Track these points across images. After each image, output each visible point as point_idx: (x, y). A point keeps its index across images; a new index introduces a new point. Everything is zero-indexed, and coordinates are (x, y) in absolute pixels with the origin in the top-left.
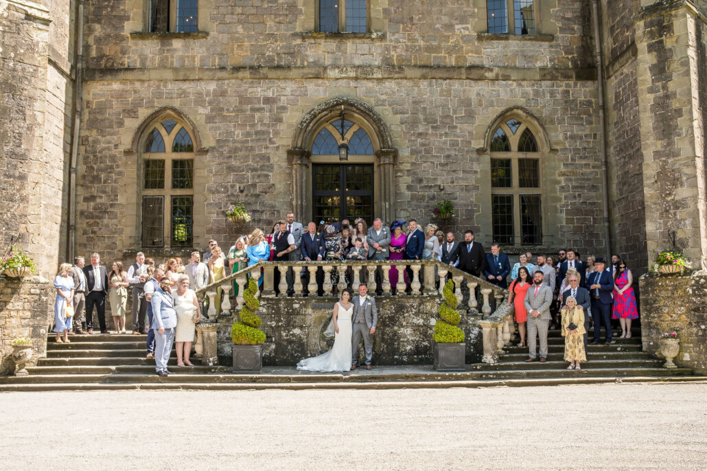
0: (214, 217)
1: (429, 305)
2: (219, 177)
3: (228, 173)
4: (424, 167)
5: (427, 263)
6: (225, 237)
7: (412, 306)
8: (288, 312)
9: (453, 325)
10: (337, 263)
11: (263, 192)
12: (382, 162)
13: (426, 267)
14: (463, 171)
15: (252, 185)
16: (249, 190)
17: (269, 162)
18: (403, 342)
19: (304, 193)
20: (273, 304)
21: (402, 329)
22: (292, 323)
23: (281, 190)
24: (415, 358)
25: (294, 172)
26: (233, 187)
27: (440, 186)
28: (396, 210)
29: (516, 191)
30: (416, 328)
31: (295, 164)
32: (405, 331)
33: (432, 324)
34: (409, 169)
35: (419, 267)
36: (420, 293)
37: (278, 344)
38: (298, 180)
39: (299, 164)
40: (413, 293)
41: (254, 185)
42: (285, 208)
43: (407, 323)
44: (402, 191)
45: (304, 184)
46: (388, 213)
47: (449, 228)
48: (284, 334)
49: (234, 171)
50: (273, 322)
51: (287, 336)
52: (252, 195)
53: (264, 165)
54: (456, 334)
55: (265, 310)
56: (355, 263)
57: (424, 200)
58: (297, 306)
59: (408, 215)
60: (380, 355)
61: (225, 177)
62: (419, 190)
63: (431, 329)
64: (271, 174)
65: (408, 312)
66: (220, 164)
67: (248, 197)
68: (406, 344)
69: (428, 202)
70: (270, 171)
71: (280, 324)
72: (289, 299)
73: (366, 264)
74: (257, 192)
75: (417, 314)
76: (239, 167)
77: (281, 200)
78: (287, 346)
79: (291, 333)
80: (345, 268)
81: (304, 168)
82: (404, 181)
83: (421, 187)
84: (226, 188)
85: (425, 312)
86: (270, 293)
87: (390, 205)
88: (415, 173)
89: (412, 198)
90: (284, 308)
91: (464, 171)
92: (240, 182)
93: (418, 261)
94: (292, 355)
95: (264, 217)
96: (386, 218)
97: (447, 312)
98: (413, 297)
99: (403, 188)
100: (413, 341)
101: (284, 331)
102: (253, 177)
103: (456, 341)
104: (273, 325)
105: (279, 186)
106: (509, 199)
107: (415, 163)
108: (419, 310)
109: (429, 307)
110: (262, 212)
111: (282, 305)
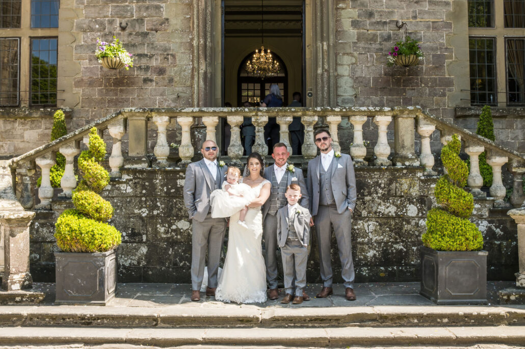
0: (85, 63)
1: (405, 183)
2: (93, 9)
3: (106, 4)
5: (402, 112)
6: (100, 91)
7: (377, 184)
8: (168, 193)
9: (464, 217)
11: (152, 30)
13: (400, 119)
15: (137, 20)
16: (133, 26)
18: (362, 243)
19: (209, 29)
20: (143, 179)
21: (360, 222)
22: (174, 211)
23: (178, 27)
24: (382, 271)
25: (195, 0)
26: (111, 22)
27: (397, 22)
28: (336, 55)
29: (499, 32)
30: (384, 220)
32: (366, 225)
33: (410, 214)
35: (389, 119)
36: (389, 162)
37: (152, 246)
38: (201, 12)
40: (379, 162)
41: (141, 20)
42: (183, 51)
43: (369, 212)
44: (345, 29)
45: (209, 17)
46: (326, 57)
47: (410, 79)
48: (162, 230)
49: (112, 1)
50: (144, 210)
51: (166, 232)
52: (138, 34)
54: (470, 235)
55: (129, 190)
56: (281, 111)
57: (375, 41)
59: (354, 60)
61: (100, 10)
62: (368, 27)
63: (408, 223)
64: (163, 5)
65: (370, 194)
67: (132, 37)
68: (366, 247)
69: (380, 44)
70: (162, 1)
71: (155, 212)
72: (170, 172)
73: (300, 114)
74: (145, 29)
75: (385, 198)
77: (177, 40)
78: (167, 250)
79: (174, 227)
80: (265, 119)
82: (349, 14)
83: (372, 24)
84: (102, 24)
85: (399, 193)
86: (138, 160)
87: (329, 46)
88: (362, 4)
89: (358, 39)
90: (161, 186)
91: (431, 3)
92: (122, 17)
93: (387, 109)
94: (175, 264)
95: (154, 63)
96: (323, 64)
97: (453, 195)
98: (380, 170)
99: (346, 24)
100: (379, 243)
101: (162, 224)
102: (139, 8)
103: (471, 247)
104: (144, 215)
105: (175, 22)
106: (492, 42)
108: (389, 191)
109: (405, 187)
110: (151, 57)
111: (158, 181)
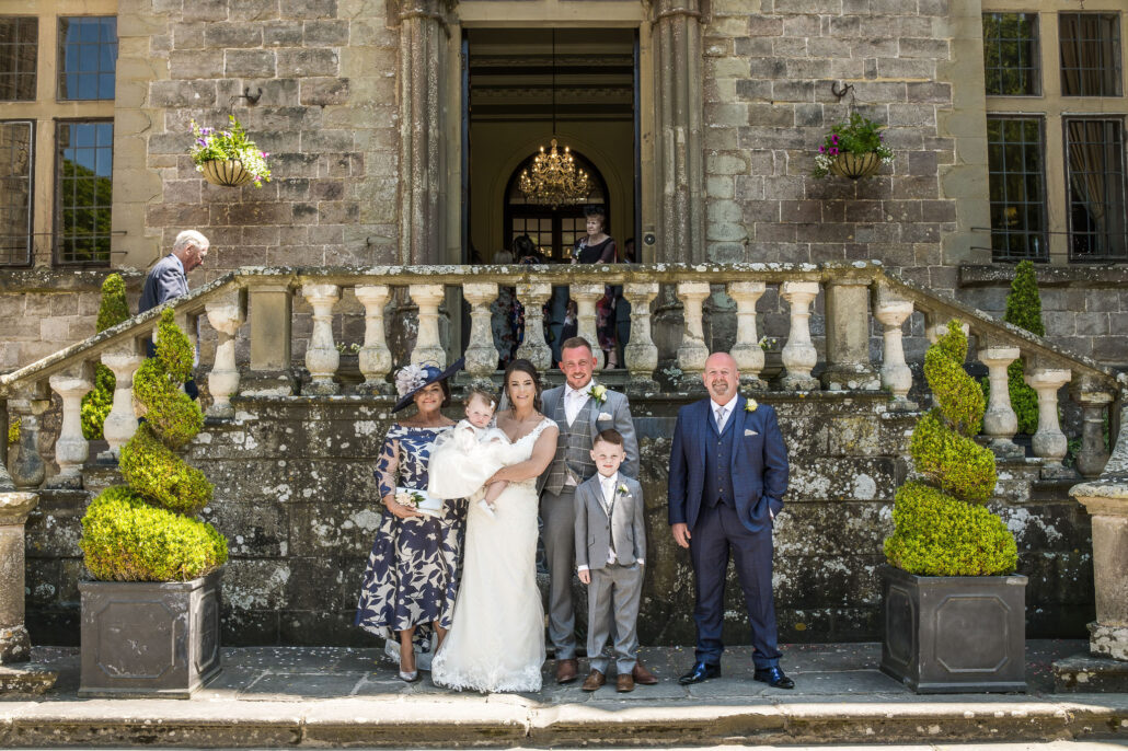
0: (172, 174)
1: (848, 428)
2: (188, 60)
3: (216, 49)
4: (788, 29)
7: (789, 430)
8: (335, 451)
9: (976, 502)
10: (513, 273)
11: (313, 103)
12: (664, 11)
13: (837, 289)
14: (903, 41)
15: (282, 83)
16: (274, 96)
17: (333, 15)
19: (433, 101)
20: (281, 421)
22: (349, 490)
23: (368, 96)
24: (800, 619)
25: (404, 39)
26: (226, 88)
27: (834, 84)
28: (705, 154)
29: (1051, 104)
30: (803, 508)
31: (408, 17)
33: (860, 494)
34: (744, 35)
35: (813, 288)
36: (815, 382)
37: (300, 566)
38: (415, 63)
39: (420, 16)
40: (792, 381)
41: (289, 83)
42: (379, 147)
44: (724, 99)
45: (433, 76)
46: (682, 159)
47: (863, 206)
48: (322, 530)
49: (230, 43)
50: (282, 487)
51: (331, 536)
52: (282, 112)
53: (317, 26)
54: (987, 542)
55: (251, 444)
56: (579, 272)
57: (788, 125)
58: (366, 428)
59: (742, 166)
60: (670, 608)
61: (204, 60)
62: (773, 96)
63: (857, 514)
64: (337, 50)
66: (190, 23)
67: (271, 118)
69: (799, 131)
70: (332, 41)
71: (307, 493)
72: (340, 404)
73: (620, 278)
74: (298, 101)
75: (805, 460)
76: (246, 32)
77: (366, 125)
78: (332, 574)
79: (347, 525)
81: (433, 28)
82: (731, 68)
83: (780, 89)
84: (206, 91)
85: (835, 450)
86: (271, 380)
87: (688, 135)
88: (760, 47)
89: (751, 121)
90: (321, 435)
91: (905, 43)
92: (249, 75)
93: (808, 267)
95: (317, 173)
96: (676, 174)
97: (949, 452)
98: (793, 399)
99: (726, 90)
100: (792, 558)
101: (322, 518)
102: (286, 59)
103: (991, 568)
104: (283, 499)
105: (362, 86)
106: (1035, 126)
107: (760, 18)
108: (814, 445)
109: (849, 435)
110: (311, 160)
111: (314, 424)
